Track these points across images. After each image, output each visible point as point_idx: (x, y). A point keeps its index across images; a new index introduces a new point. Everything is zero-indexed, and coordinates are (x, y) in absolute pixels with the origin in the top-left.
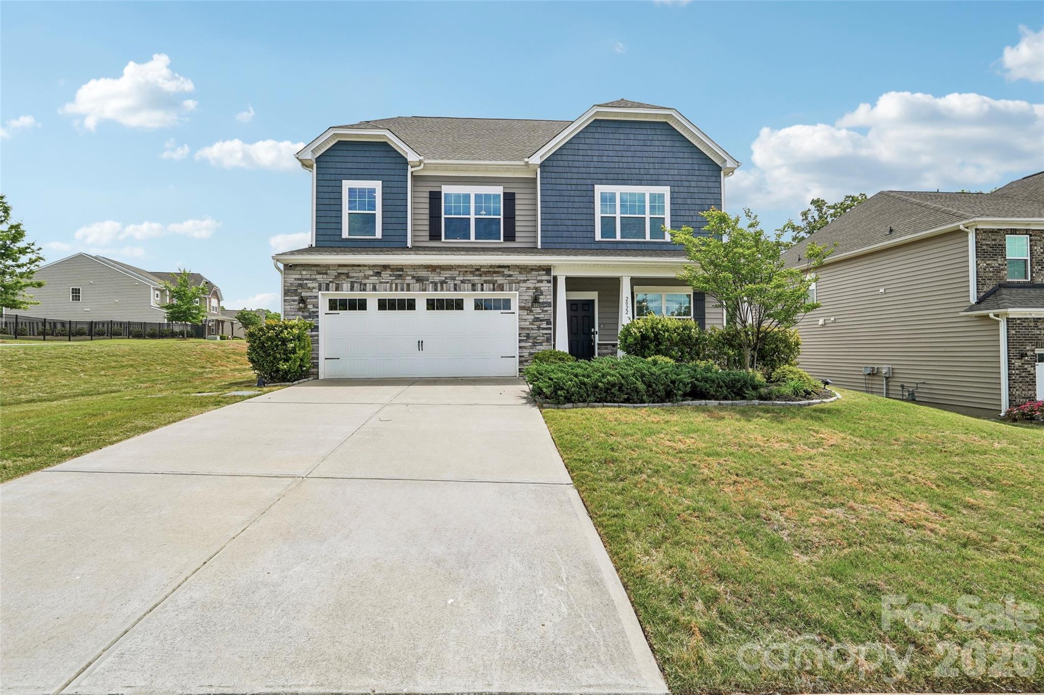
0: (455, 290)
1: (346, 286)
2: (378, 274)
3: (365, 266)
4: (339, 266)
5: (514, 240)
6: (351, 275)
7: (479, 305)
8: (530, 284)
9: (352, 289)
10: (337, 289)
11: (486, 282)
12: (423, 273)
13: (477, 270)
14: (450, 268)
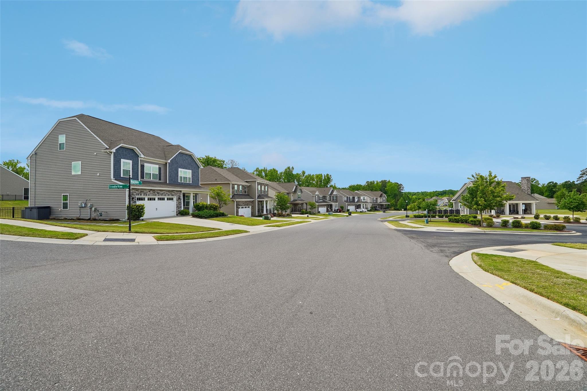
0: (165, 196)
1: (143, 194)
2: (150, 191)
3: (147, 189)
4: (141, 189)
5: (161, 180)
6: (144, 191)
7: (168, 199)
8: (178, 195)
9: (144, 195)
10: (141, 195)
11: (171, 194)
12: (159, 192)
13: (169, 191)
14: (164, 190)
